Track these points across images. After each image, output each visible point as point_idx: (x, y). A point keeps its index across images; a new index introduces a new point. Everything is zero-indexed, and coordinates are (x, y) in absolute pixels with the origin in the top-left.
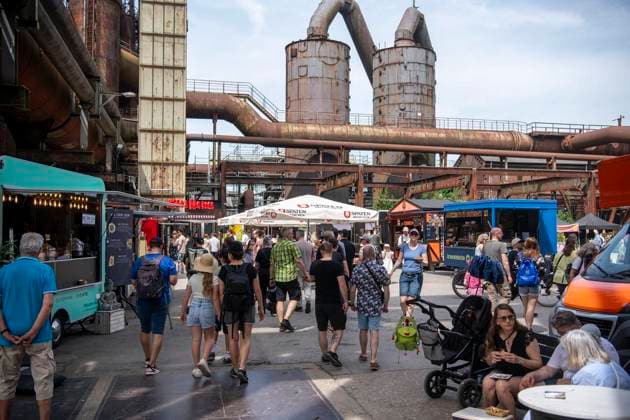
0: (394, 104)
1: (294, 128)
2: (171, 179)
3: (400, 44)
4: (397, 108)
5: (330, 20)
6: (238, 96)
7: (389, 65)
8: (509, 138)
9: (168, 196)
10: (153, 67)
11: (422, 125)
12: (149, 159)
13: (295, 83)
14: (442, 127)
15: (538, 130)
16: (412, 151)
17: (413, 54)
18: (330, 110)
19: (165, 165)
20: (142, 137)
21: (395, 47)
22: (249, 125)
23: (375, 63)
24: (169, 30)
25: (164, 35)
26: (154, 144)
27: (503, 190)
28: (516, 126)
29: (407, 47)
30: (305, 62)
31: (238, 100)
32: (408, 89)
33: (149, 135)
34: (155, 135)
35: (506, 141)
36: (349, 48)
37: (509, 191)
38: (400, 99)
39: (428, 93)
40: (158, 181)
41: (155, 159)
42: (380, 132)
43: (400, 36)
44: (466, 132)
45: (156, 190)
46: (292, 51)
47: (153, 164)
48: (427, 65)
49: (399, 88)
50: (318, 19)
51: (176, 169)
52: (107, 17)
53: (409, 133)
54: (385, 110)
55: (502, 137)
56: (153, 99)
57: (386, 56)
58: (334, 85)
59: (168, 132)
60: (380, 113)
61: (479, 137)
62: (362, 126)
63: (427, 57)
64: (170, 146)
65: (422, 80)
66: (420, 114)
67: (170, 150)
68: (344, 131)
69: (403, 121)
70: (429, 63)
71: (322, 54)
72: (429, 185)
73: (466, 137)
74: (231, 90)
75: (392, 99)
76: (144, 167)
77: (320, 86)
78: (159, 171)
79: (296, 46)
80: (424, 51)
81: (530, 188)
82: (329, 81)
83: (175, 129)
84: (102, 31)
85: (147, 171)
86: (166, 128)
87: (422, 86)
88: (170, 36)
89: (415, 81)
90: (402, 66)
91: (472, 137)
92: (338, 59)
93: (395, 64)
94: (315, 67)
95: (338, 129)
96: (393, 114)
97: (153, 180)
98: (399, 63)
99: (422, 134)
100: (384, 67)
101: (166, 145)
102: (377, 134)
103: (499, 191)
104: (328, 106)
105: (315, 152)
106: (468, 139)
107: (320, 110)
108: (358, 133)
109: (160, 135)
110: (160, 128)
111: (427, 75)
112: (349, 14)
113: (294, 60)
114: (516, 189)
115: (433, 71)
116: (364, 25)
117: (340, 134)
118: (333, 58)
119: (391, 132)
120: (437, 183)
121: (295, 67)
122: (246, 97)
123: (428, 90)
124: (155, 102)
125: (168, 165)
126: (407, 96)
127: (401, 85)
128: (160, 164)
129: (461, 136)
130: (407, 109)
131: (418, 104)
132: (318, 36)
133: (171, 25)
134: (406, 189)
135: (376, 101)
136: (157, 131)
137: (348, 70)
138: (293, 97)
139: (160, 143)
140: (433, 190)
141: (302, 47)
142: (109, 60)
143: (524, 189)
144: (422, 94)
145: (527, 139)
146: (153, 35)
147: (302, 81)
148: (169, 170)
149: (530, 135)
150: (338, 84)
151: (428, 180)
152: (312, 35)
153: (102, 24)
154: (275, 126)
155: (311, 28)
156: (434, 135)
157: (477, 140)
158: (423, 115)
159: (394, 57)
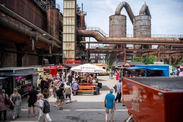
0: (139, 31)
1: (110, 39)
2: (71, 54)
3: (141, 14)
4: (139, 32)
5: (121, 9)
6: (95, 31)
7: (137, 20)
8: (173, 40)
9: (70, 59)
10: (66, 25)
11: (146, 36)
12: (65, 49)
13: (111, 27)
14: (152, 37)
15: (182, 37)
16: (143, 44)
17: (144, 17)
18: (121, 34)
19: (69, 51)
20: (64, 43)
21: (139, 15)
22: (98, 38)
23: (134, 20)
24: (71, 16)
25: (69, 17)
26: (67, 45)
27: (171, 54)
28: (175, 36)
29: (142, 15)
30: (114, 21)
31: (95, 32)
32: (143, 27)
33: (65, 43)
34: (67, 43)
35: (171, 41)
36: (126, 17)
37: (172, 55)
38: (140, 30)
39: (149, 28)
40: (68, 55)
41: (67, 49)
42: (134, 39)
43: (141, 12)
44: (159, 38)
45: (67, 57)
46: (111, 18)
47: (66, 50)
48: (148, 20)
49: (140, 27)
50: (118, 9)
51: (72, 52)
52: (55, 13)
53: (142, 39)
54: (136, 33)
55: (170, 39)
56: (66, 34)
57: (136, 18)
58: (122, 27)
59: (70, 42)
60: (135, 34)
61: (163, 39)
62: (129, 38)
63: (148, 18)
64: (71, 46)
65: (147, 24)
66: (146, 34)
67: (71, 47)
68: (124, 39)
69: (141, 36)
70: (149, 19)
71: (118, 19)
72: (147, 54)
73: (159, 40)
74: (94, 29)
75: (138, 30)
76: (64, 51)
77: (118, 27)
78: (68, 52)
79: (111, 17)
80: (147, 16)
81: (178, 54)
82: (120, 26)
83: (72, 41)
84: (54, 17)
85: (65, 52)
86: (70, 41)
87: (147, 26)
88: (71, 17)
89: (145, 24)
90: (141, 21)
91: (161, 40)
92: (123, 20)
93: (139, 20)
94: (117, 22)
95: (122, 39)
96: (138, 34)
97: (66, 54)
98: (140, 20)
99: (146, 39)
100: (136, 21)
101: (69, 45)
102: (133, 40)
103: (170, 55)
104: (120, 33)
105: (116, 45)
106: (160, 40)
107: (118, 34)
108: (128, 39)
109: (68, 43)
110: (68, 41)
111: (148, 23)
112: (127, 7)
113: (111, 20)
114: (174, 54)
115: (150, 22)
116: (131, 10)
117: (123, 40)
118: (121, 20)
119: (137, 39)
120: (149, 53)
121: (111, 22)
122: (98, 31)
123: (149, 27)
124: (67, 34)
125: (70, 51)
126: (142, 29)
127: (141, 26)
128: (68, 50)
129: (158, 40)
130: (142, 32)
131: (145, 31)
132: (118, 14)
133: (71, 14)
134: (142, 55)
135: (134, 30)
136: (67, 42)
137: (126, 23)
138: (111, 30)
139: (68, 45)
140: (148, 55)
141: (113, 17)
142: (56, 24)
143: (177, 54)
144: (147, 28)
145: (178, 40)
146: (67, 17)
147: (113, 26)
148: (70, 52)
149: (179, 39)
150: (123, 26)
151: (147, 52)
152: (116, 14)
153: (54, 15)
154: (105, 38)
155: (116, 12)
156: (150, 39)
157: (163, 40)
158: (147, 34)
159: (139, 18)
